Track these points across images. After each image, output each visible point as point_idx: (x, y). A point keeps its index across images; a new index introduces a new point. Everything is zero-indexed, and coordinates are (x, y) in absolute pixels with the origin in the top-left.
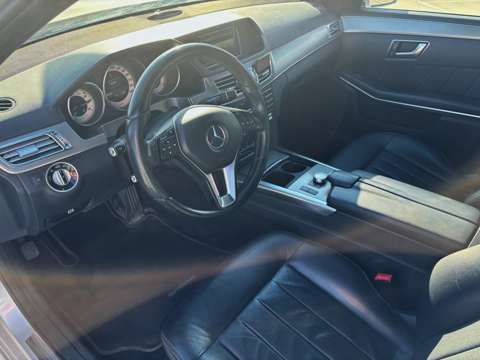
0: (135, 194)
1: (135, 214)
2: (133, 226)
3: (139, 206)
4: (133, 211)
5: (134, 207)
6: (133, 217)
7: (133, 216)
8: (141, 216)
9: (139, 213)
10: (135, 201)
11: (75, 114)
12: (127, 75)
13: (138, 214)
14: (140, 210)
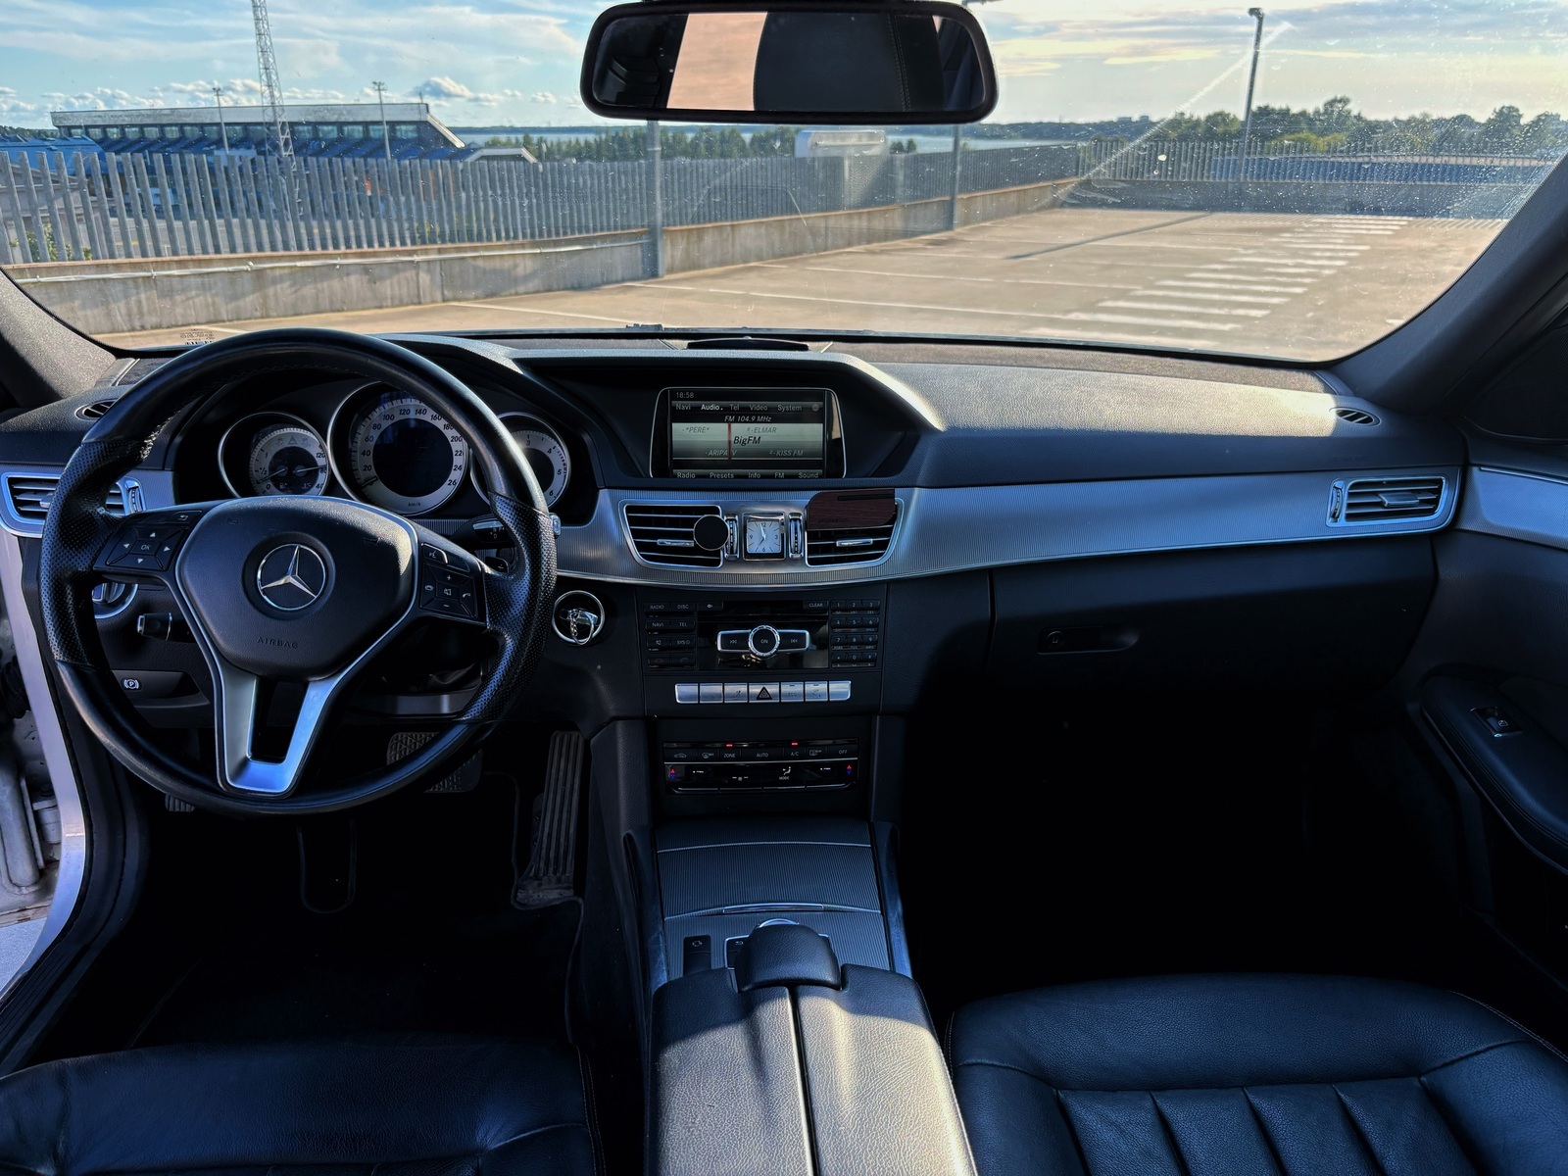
0: (569, 820)
1: (544, 875)
2: (525, 905)
3: (565, 859)
4: (542, 865)
5: (552, 855)
6: (537, 882)
7: (536, 877)
8: (562, 891)
9: (559, 881)
10: (562, 840)
11: (281, 487)
12: (454, 439)
13: (554, 880)
14: (564, 872)
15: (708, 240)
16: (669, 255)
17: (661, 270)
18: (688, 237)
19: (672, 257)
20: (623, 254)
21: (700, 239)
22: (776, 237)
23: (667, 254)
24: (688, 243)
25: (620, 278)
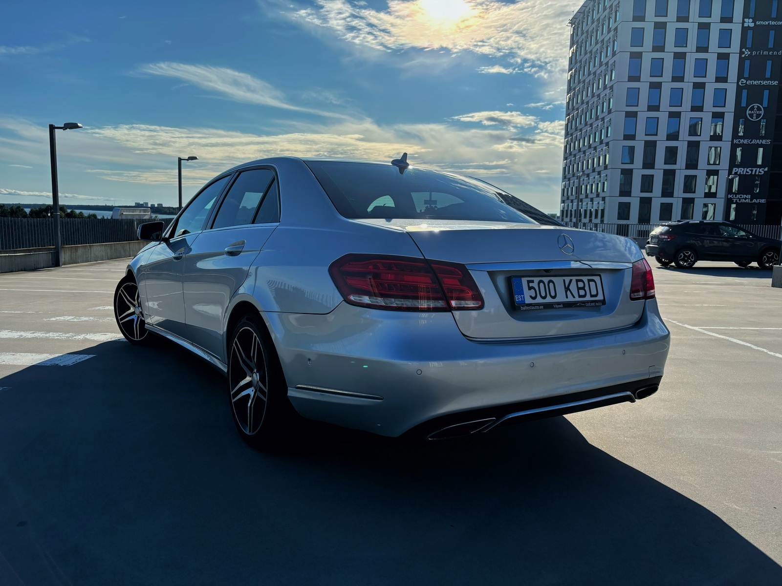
15: (80, 252)
16: (63, 257)
17: (61, 264)
18: (71, 250)
19: (65, 258)
20: (43, 256)
21: (76, 251)
22: (109, 251)
23: (64, 256)
24: (71, 253)
25: (42, 267)
